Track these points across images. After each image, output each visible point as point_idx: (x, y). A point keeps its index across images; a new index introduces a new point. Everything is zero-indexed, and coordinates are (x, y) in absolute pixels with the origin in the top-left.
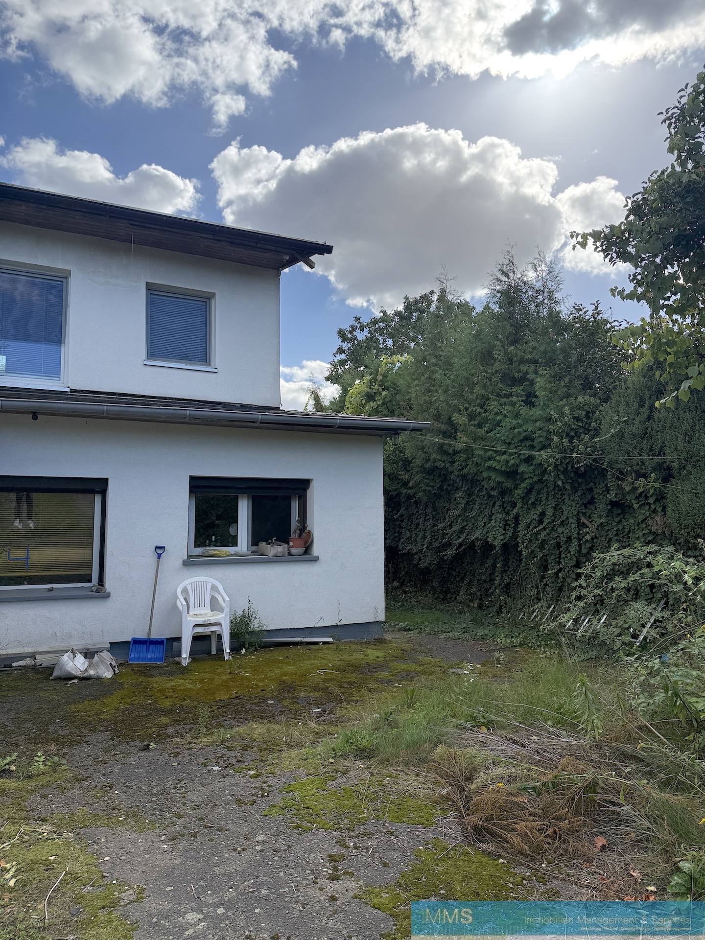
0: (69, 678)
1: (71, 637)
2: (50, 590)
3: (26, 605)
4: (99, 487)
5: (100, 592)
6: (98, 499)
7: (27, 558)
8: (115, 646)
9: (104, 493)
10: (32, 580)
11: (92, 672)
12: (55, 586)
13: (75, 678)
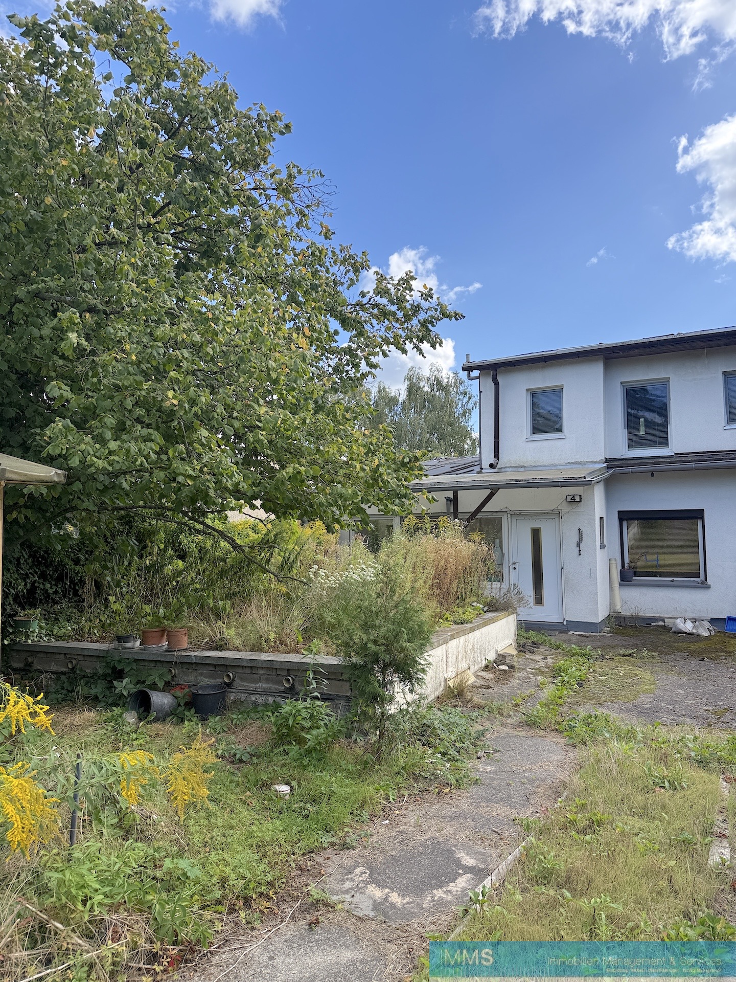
0: (679, 632)
1: (686, 611)
2: (673, 581)
3: (657, 589)
4: (699, 515)
5: (704, 585)
6: (700, 523)
7: (658, 561)
8: (713, 621)
9: (702, 518)
10: (661, 575)
11: (694, 631)
12: (675, 579)
13: (684, 633)
